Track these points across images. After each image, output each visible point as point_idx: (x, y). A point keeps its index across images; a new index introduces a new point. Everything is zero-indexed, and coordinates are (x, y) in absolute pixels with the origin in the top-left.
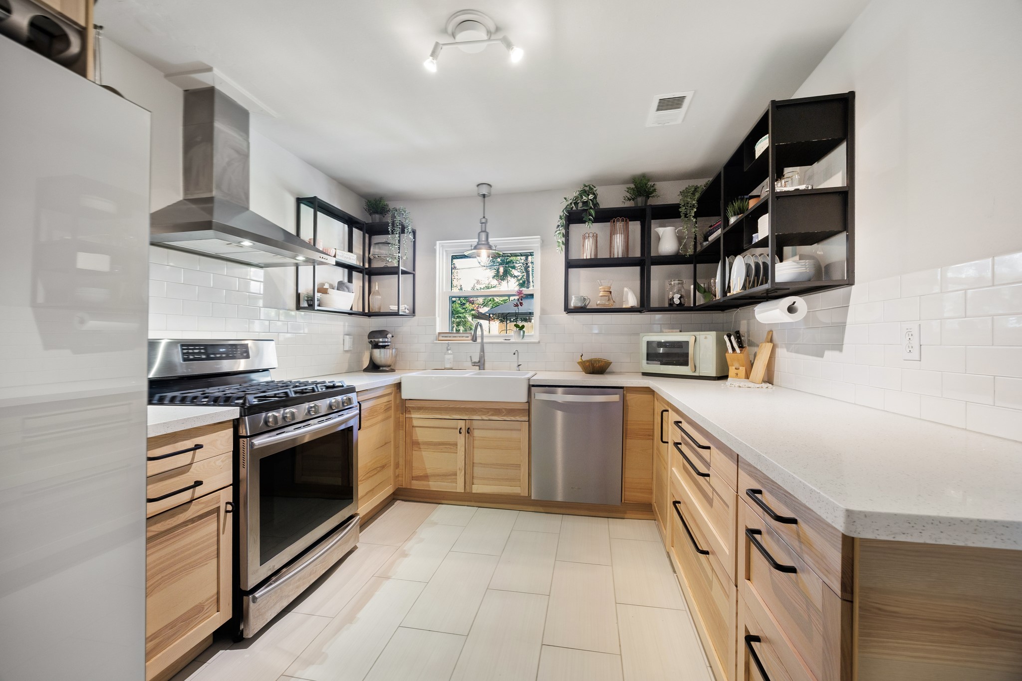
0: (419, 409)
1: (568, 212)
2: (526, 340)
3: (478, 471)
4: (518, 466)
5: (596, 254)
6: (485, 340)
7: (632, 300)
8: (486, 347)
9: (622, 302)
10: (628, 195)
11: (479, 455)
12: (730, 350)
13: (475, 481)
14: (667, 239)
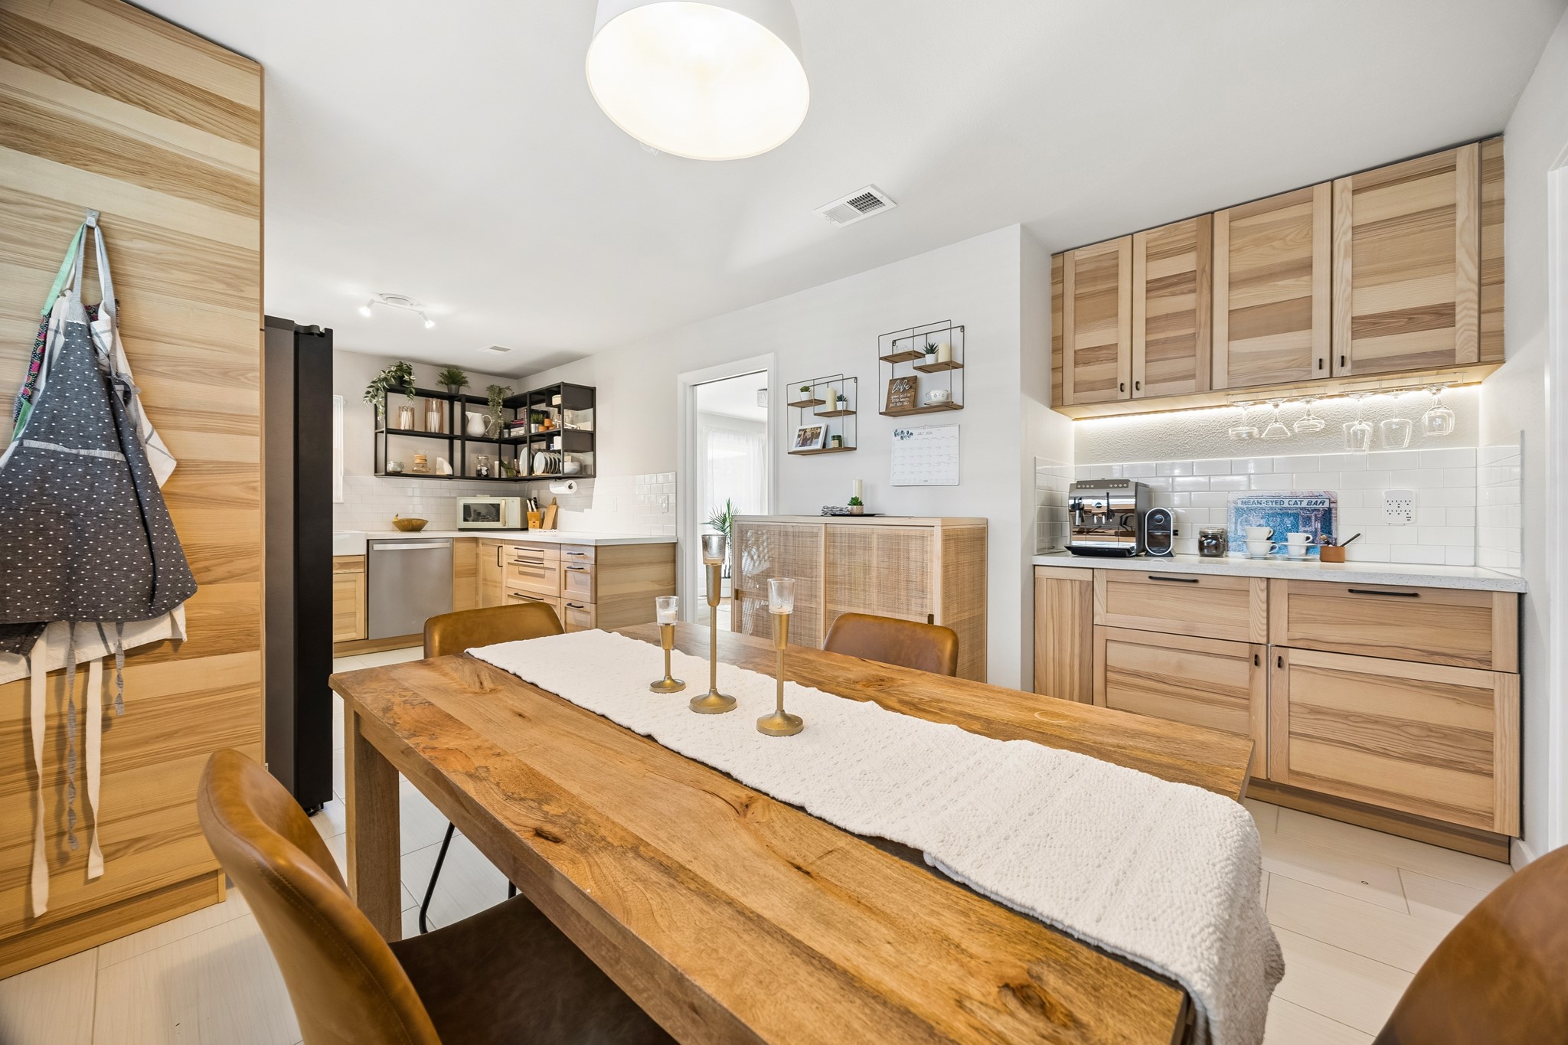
4: (354, 614)
5: (413, 426)
7: (447, 470)
9: (435, 469)
10: (442, 380)
12: (530, 510)
14: (476, 424)
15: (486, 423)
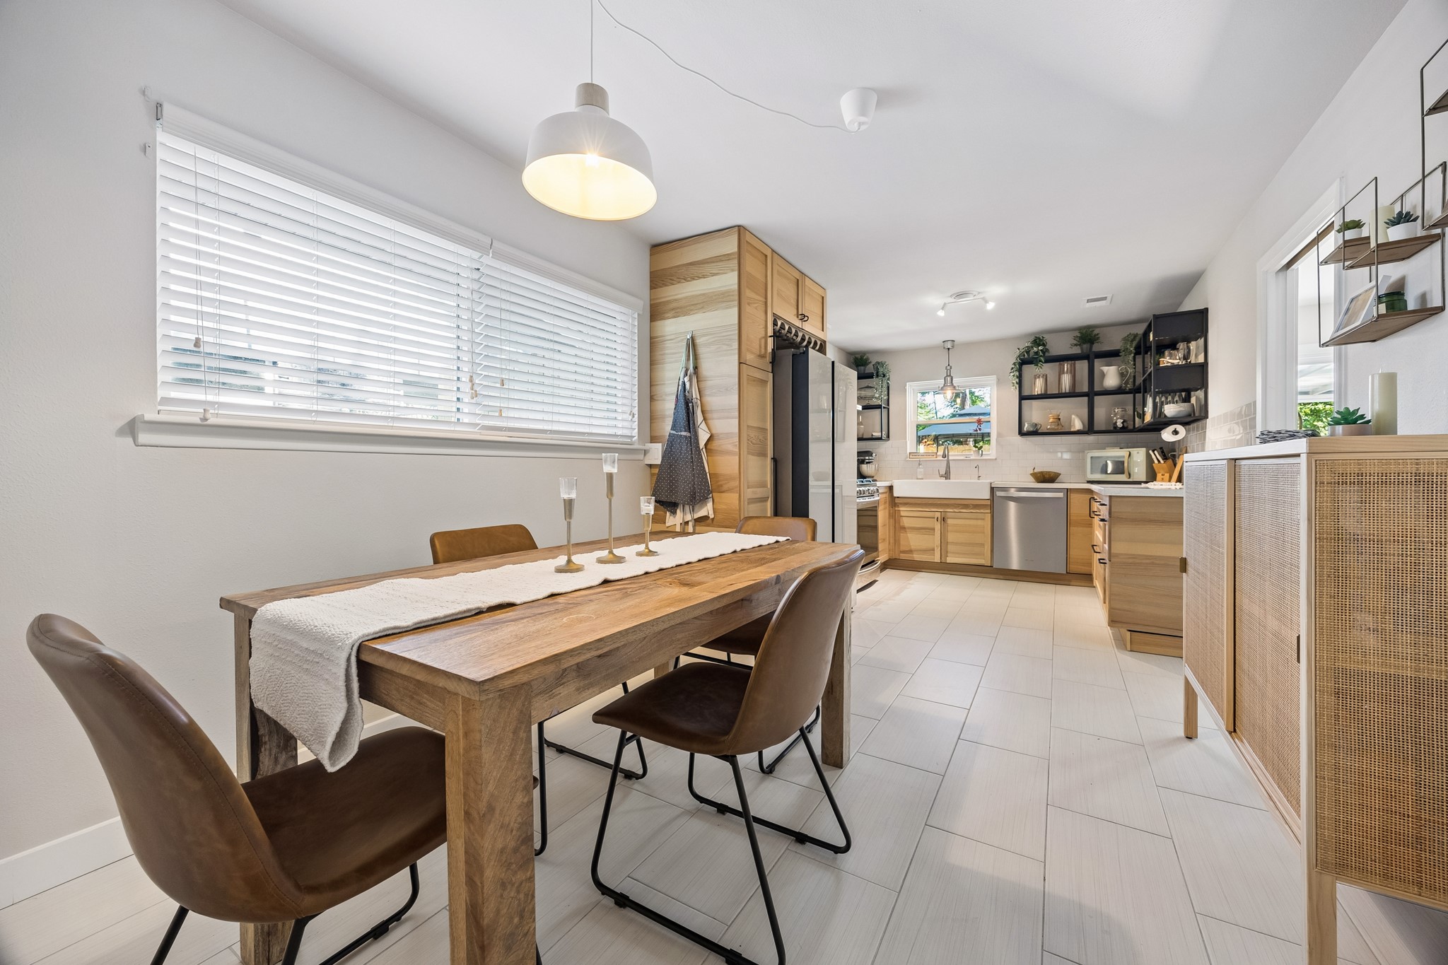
0: (905, 504)
1: (1021, 359)
2: (984, 457)
3: (950, 548)
4: (982, 545)
5: (1046, 390)
6: (950, 458)
7: (1078, 425)
8: (951, 464)
9: (1070, 426)
10: (1075, 342)
11: (951, 537)
12: (1156, 461)
13: (949, 555)
14: (1111, 376)
15: (1122, 375)
